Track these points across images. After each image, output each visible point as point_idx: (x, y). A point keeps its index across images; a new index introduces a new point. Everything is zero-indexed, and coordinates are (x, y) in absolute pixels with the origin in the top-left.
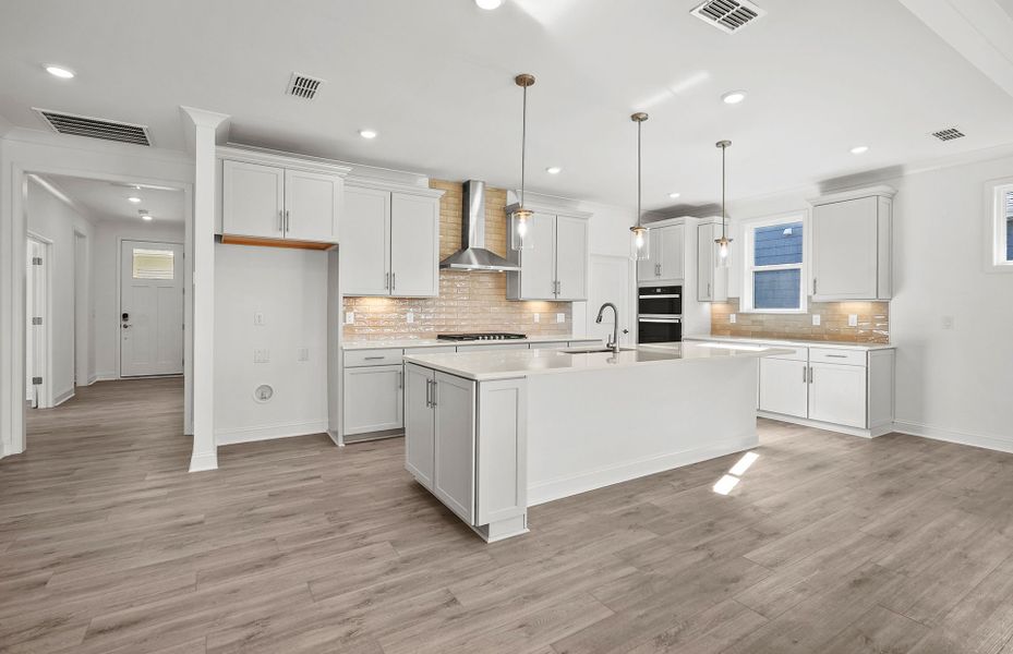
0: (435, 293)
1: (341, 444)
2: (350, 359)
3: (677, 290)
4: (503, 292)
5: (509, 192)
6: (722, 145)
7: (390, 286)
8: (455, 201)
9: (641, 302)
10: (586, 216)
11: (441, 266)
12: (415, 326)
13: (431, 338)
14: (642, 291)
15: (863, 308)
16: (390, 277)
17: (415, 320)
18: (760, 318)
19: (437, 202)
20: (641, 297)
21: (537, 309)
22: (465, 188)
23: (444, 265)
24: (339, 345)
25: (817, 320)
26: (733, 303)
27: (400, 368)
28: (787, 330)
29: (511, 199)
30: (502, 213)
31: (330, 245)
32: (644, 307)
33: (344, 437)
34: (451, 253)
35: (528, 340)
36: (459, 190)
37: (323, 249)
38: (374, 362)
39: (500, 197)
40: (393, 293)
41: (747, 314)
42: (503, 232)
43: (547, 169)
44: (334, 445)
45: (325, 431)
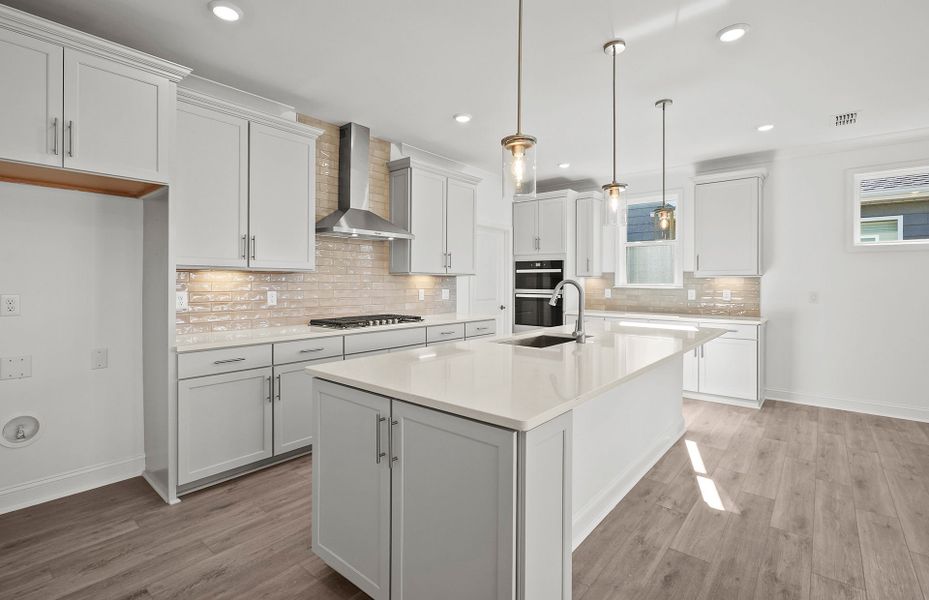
0: (311, 265)
1: (174, 500)
2: (187, 367)
3: (559, 264)
4: (386, 264)
5: (392, 145)
6: (663, 103)
7: (248, 255)
8: (331, 148)
9: (518, 276)
10: (475, 181)
11: (318, 230)
12: (278, 310)
13: (300, 323)
14: (519, 265)
15: (737, 283)
16: (248, 241)
17: (279, 301)
18: (636, 293)
19: (313, 144)
20: (518, 271)
21: (421, 284)
22: (344, 131)
23: (321, 228)
24: (171, 346)
25: (692, 295)
26: (608, 278)
27: (268, 373)
28: (663, 304)
29: (395, 155)
30: (384, 170)
31: (153, 187)
32: (521, 282)
33: (178, 487)
34: (326, 215)
35: (426, 323)
36: (336, 136)
37: (136, 196)
38: (229, 365)
39: (384, 150)
40: (254, 265)
41: (623, 289)
42: (386, 193)
43: (455, 117)
44: (160, 502)
45: (139, 474)
